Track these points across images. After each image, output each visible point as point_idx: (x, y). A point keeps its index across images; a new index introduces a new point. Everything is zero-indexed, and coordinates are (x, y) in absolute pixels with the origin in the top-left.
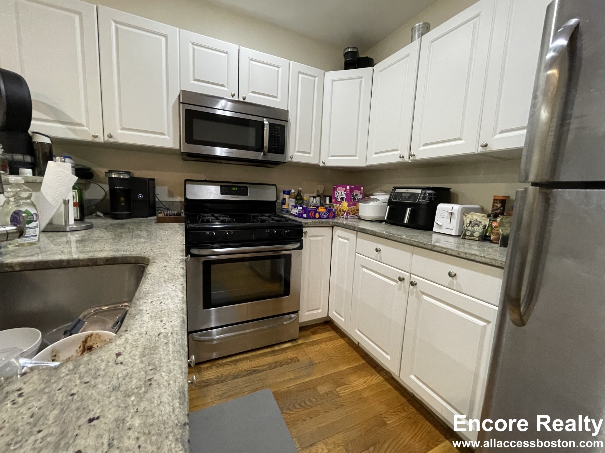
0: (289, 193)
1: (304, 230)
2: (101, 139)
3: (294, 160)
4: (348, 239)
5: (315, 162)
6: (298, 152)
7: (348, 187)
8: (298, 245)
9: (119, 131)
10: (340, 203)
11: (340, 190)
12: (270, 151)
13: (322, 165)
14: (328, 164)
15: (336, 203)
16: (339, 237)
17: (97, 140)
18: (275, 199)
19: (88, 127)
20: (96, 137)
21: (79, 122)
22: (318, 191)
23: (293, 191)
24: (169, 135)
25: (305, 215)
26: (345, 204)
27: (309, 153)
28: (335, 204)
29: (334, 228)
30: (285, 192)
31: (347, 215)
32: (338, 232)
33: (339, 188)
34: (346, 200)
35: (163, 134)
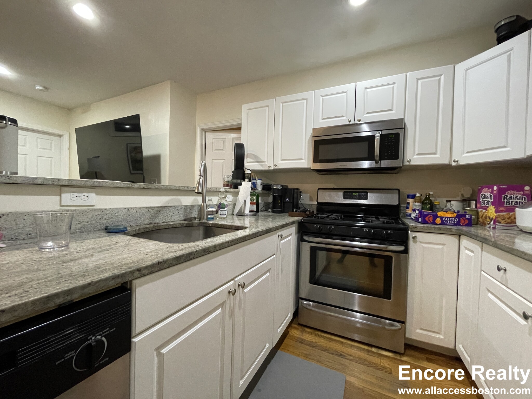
0: (413, 197)
1: (411, 234)
2: (272, 168)
3: (413, 163)
4: (472, 252)
5: (445, 161)
6: (418, 154)
7: (495, 188)
8: (402, 248)
9: (280, 162)
10: (486, 208)
11: (486, 192)
12: (382, 157)
13: (454, 164)
14: (462, 162)
15: (481, 208)
16: (466, 248)
17: (270, 168)
18: (397, 203)
19: (267, 163)
20: (270, 167)
21: (264, 160)
22: (462, 195)
23: (418, 195)
24: (305, 160)
25: (420, 219)
26: (491, 211)
27: (435, 154)
28: (480, 210)
29: (462, 237)
30: (409, 196)
31: (494, 223)
32: (465, 242)
33: (485, 190)
34: (493, 204)
35: (302, 159)
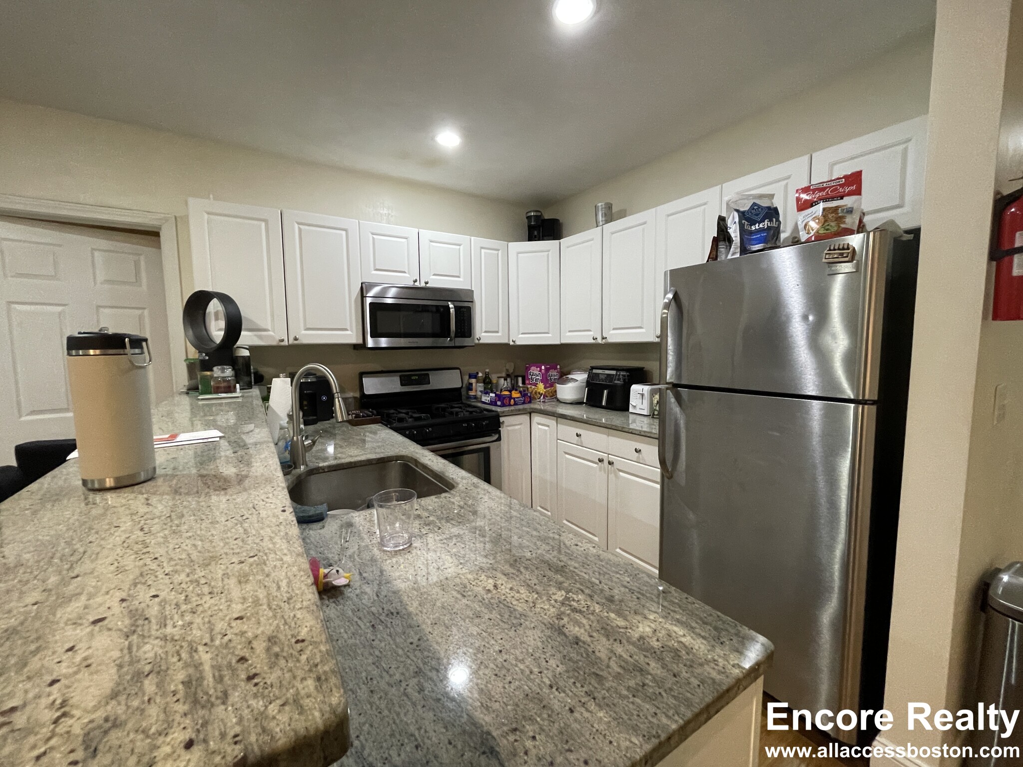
0: (474, 376)
1: (502, 419)
2: (286, 343)
3: (481, 341)
4: (548, 426)
5: (505, 341)
6: (486, 332)
7: (543, 367)
8: (496, 437)
9: (304, 332)
10: (536, 385)
11: (534, 370)
12: (456, 336)
13: (511, 343)
14: (518, 343)
15: (531, 384)
16: (539, 424)
17: (282, 344)
18: (460, 386)
19: (274, 331)
20: (283, 341)
21: (264, 327)
22: (507, 370)
23: (480, 374)
24: (352, 331)
25: (499, 403)
26: (541, 387)
27: (497, 332)
28: (529, 386)
29: (532, 414)
30: (471, 376)
31: (544, 398)
32: (537, 418)
33: (533, 368)
34: (542, 381)
35: (346, 330)
